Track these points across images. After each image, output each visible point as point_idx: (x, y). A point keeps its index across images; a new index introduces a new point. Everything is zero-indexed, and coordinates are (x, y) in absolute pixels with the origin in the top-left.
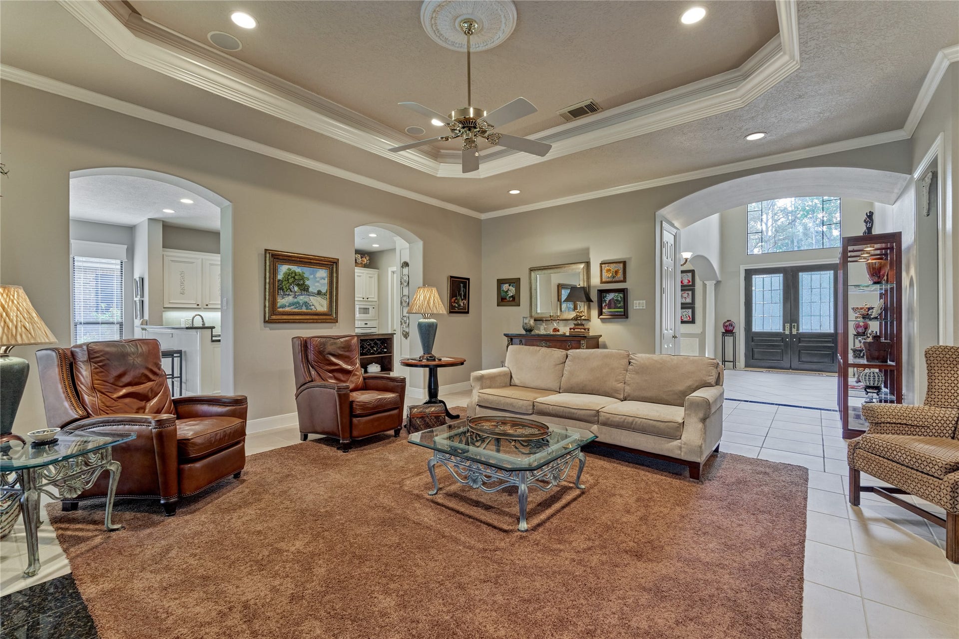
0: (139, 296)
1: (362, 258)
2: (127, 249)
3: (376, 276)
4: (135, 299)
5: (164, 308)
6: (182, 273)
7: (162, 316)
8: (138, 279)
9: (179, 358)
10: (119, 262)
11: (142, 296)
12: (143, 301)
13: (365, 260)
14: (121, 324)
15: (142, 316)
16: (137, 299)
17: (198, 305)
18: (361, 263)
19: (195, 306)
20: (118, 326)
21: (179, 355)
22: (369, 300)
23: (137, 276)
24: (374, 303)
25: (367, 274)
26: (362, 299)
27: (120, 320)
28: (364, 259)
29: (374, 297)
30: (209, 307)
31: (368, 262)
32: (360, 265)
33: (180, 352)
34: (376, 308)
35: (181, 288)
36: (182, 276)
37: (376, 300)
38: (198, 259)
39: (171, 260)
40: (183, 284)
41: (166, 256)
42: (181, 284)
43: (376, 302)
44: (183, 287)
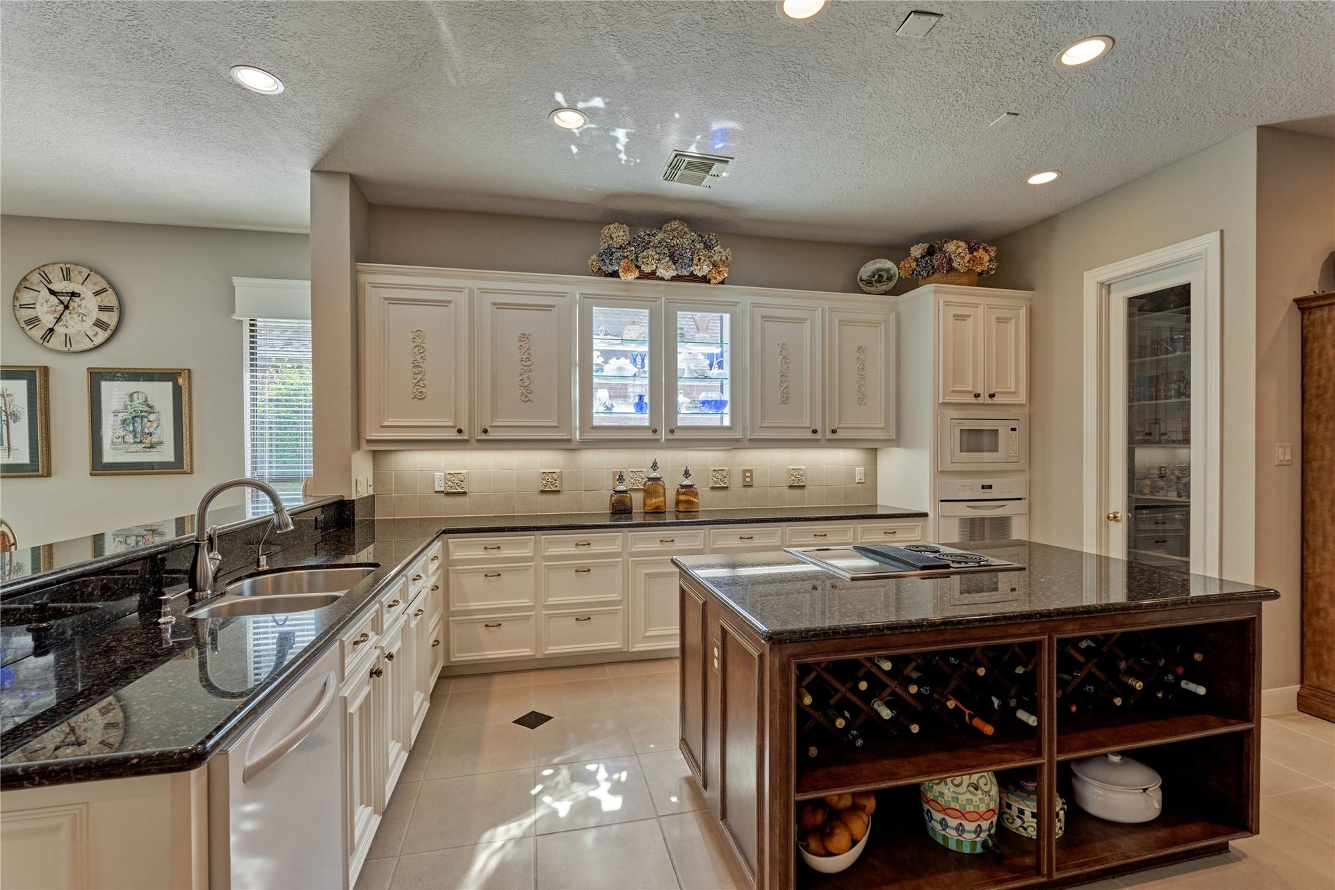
1: (972, 250)
3: (1023, 313)
5: (369, 442)
6: (417, 335)
13: (985, 258)
17: (460, 431)
18: (970, 271)
19: (453, 435)
22: (997, 400)
24: (1014, 412)
25: (990, 307)
26: (971, 399)
29: (1014, 387)
30: (492, 435)
31: (994, 265)
32: (965, 279)
34: (1022, 428)
35: (415, 381)
36: (416, 346)
37: (1022, 398)
38: (459, 290)
39: (386, 299)
40: (420, 369)
41: (373, 287)
42: (415, 370)
43: (1022, 405)
44: (420, 377)
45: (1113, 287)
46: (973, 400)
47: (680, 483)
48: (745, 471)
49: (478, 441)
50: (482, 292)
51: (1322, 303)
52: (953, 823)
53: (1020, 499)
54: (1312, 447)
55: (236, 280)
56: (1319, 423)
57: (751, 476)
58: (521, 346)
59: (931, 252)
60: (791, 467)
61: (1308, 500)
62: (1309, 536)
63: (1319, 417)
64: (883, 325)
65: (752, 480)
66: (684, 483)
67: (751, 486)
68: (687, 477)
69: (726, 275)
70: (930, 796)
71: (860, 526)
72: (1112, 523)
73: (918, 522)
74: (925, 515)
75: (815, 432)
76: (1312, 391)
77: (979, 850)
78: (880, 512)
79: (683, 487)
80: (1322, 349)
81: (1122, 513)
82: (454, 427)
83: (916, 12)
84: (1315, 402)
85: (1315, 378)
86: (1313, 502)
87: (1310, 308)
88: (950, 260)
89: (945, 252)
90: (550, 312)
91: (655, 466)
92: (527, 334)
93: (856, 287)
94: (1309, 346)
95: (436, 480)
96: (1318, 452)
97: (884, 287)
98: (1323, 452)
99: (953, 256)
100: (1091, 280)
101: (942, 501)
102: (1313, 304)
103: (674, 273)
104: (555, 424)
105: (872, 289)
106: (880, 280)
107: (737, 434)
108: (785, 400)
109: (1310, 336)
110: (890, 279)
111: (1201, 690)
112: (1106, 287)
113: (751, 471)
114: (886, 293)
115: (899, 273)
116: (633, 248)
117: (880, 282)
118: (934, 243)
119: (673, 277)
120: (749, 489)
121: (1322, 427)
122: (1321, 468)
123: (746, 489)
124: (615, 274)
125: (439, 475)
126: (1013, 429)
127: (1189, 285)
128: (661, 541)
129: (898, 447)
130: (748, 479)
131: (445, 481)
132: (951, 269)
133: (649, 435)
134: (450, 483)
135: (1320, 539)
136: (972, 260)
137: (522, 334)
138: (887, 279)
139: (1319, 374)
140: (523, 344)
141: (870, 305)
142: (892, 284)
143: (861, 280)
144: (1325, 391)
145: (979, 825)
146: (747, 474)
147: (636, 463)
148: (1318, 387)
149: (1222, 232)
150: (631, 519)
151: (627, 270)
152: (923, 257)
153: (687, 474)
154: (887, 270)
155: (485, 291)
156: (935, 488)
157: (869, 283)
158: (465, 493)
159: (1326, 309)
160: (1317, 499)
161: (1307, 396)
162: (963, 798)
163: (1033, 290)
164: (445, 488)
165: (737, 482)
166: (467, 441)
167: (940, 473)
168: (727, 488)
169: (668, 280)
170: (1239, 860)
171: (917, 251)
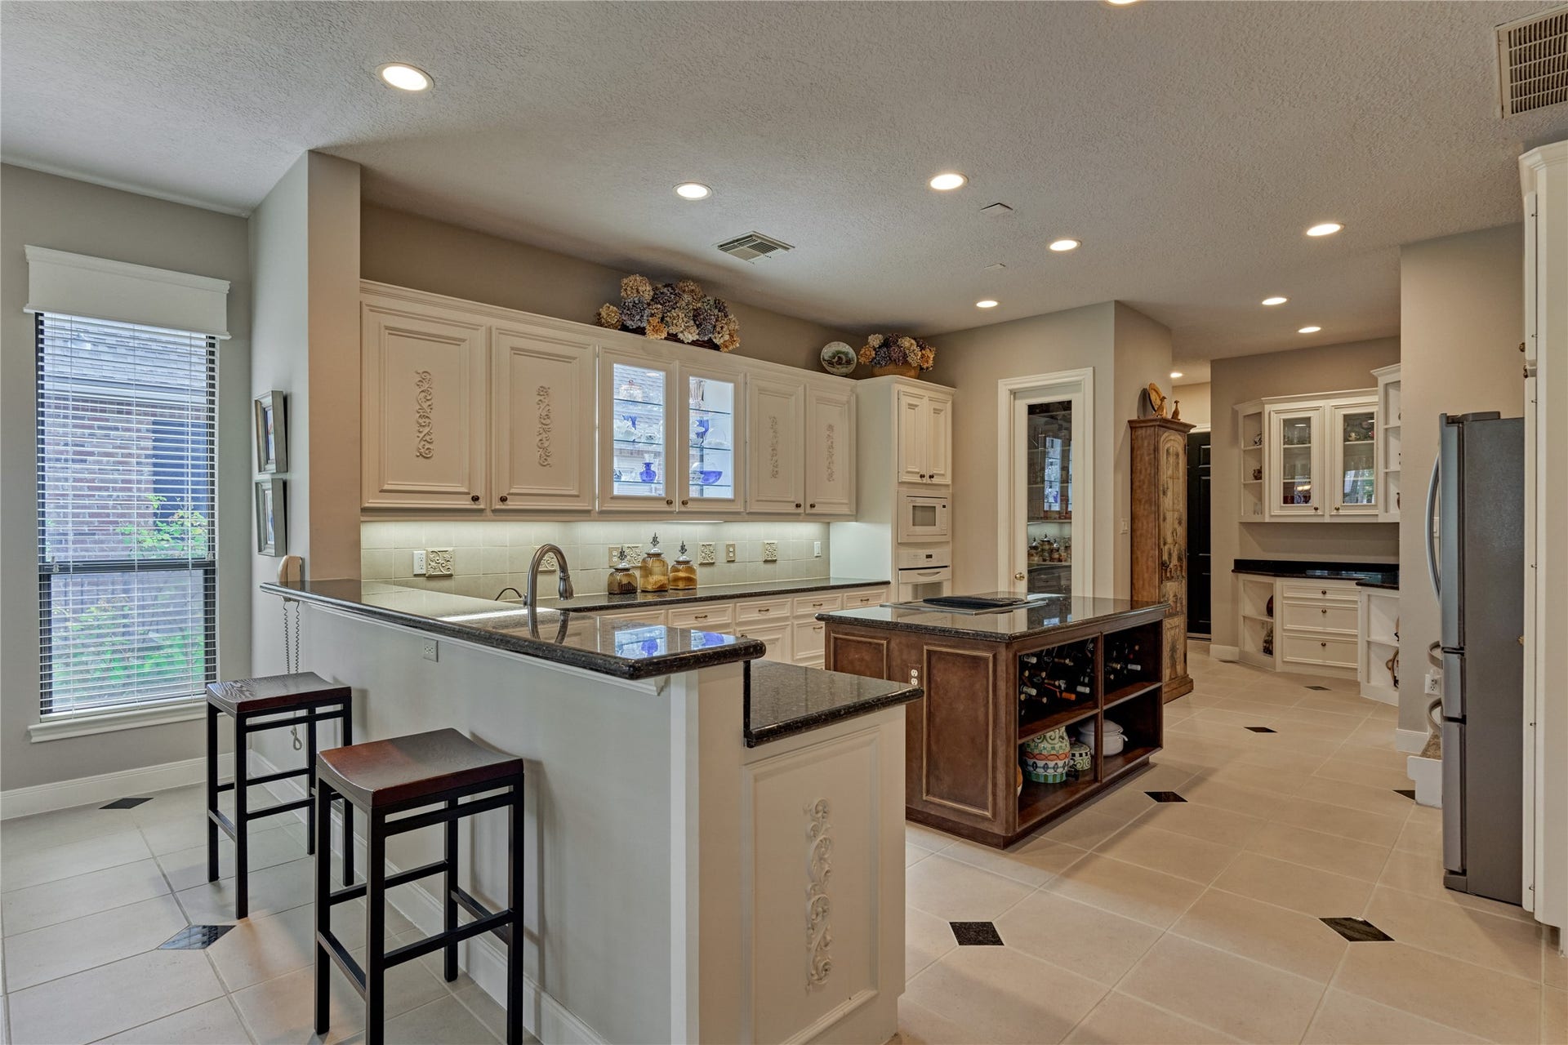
0: (272, 467)
1: (920, 348)
2: (231, 296)
3: (949, 405)
4: (257, 477)
5: (365, 510)
6: (424, 377)
7: (357, 544)
8: (268, 401)
9: (339, 721)
10: (200, 339)
11: (284, 464)
12: (285, 484)
13: (929, 356)
14: (209, 569)
15: (284, 545)
16: (264, 478)
17: (475, 499)
18: (918, 366)
19: (466, 503)
20: (199, 573)
21: (338, 707)
22: (934, 481)
23: (263, 391)
24: (943, 492)
25: (930, 399)
26: (918, 478)
27: (202, 552)
28: (927, 352)
29: (944, 470)
30: (511, 504)
31: (934, 363)
32: (913, 373)
33: (342, 696)
34: (949, 507)
35: (421, 435)
36: (422, 391)
37: (948, 480)
38: (475, 327)
39: (387, 328)
40: (427, 421)
41: (372, 311)
42: (421, 421)
43: (947, 486)
44: (426, 430)
45: (1017, 395)
46: (919, 480)
47: (676, 559)
48: (728, 546)
49: (495, 511)
50: (500, 333)
51: (1142, 425)
52: (1051, 764)
53: (946, 567)
54: (1136, 521)
55: (31, 251)
56: (1140, 505)
57: (734, 552)
58: (540, 400)
59: (886, 344)
60: (766, 542)
61: (1134, 556)
62: (1134, 581)
63: (1140, 501)
64: (846, 406)
65: (734, 555)
66: (681, 559)
67: (733, 561)
68: (683, 553)
69: (738, 345)
70: (1036, 752)
71: (846, 594)
72: (1017, 582)
73: (882, 590)
74: (888, 583)
75: (798, 506)
76: (1137, 484)
77: (1058, 781)
78: (832, 583)
79: (679, 563)
80: (1142, 455)
81: (1025, 574)
82: (468, 494)
83: (1001, 204)
84: (1138, 491)
85: (1138, 474)
86: (1137, 558)
87: (1136, 428)
88: (905, 356)
89: (900, 347)
90: (569, 364)
91: (655, 541)
92: (547, 387)
93: (818, 365)
94: (1135, 452)
95: (416, 558)
96: (1140, 525)
97: (844, 370)
98: (1143, 523)
99: (907, 352)
100: (1004, 387)
101: (900, 570)
102: (1138, 425)
103: (696, 337)
104: (576, 493)
105: (834, 370)
106: (840, 362)
107: (739, 507)
108: (775, 474)
109: (1136, 446)
110: (849, 362)
111: (1139, 668)
112: (1014, 394)
113: (733, 546)
114: (846, 376)
115: (858, 359)
116: (659, 306)
117: (840, 364)
118: (892, 334)
119: (693, 341)
120: (732, 565)
121: (1142, 507)
122: (1141, 535)
123: (728, 564)
124: (641, 331)
125: (419, 553)
126: (944, 506)
127: (1070, 401)
128: (696, 617)
129: (856, 521)
130: (731, 555)
131: (427, 562)
132: (906, 362)
133: (664, 507)
134: (433, 564)
135: (1141, 583)
136: (923, 356)
137: (541, 387)
138: (846, 362)
139: (1141, 472)
140: (542, 398)
141: (836, 386)
142: (852, 367)
143: (824, 360)
144: (1144, 483)
145: (1056, 764)
146: (730, 548)
147: (636, 536)
148: (1140, 481)
149: (1094, 368)
150: (635, 598)
151: (656, 331)
152: (880, 347)
153: (683, 549)
154: (846, 354)
155: (503, 332)
156: (896, 557)
157: (830, 363)
158: (450, 576)
159: (1144, 429)
160: (1139, 556)
161: (1134, 487)
162: (1057, 746)
163: (955, 388)
164: (427, 571)
165: (721, 557)
166: (481, 511)
167: (899, 544)
168: (713, 563)
169: (688, 343)
170: (1154, 767)
171: (875, 340)
